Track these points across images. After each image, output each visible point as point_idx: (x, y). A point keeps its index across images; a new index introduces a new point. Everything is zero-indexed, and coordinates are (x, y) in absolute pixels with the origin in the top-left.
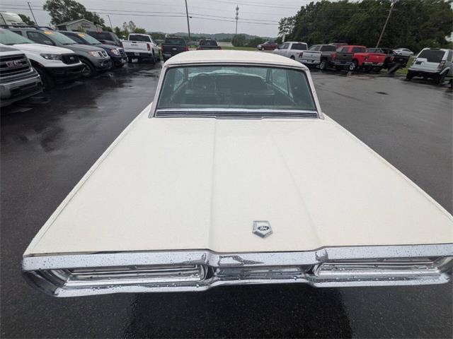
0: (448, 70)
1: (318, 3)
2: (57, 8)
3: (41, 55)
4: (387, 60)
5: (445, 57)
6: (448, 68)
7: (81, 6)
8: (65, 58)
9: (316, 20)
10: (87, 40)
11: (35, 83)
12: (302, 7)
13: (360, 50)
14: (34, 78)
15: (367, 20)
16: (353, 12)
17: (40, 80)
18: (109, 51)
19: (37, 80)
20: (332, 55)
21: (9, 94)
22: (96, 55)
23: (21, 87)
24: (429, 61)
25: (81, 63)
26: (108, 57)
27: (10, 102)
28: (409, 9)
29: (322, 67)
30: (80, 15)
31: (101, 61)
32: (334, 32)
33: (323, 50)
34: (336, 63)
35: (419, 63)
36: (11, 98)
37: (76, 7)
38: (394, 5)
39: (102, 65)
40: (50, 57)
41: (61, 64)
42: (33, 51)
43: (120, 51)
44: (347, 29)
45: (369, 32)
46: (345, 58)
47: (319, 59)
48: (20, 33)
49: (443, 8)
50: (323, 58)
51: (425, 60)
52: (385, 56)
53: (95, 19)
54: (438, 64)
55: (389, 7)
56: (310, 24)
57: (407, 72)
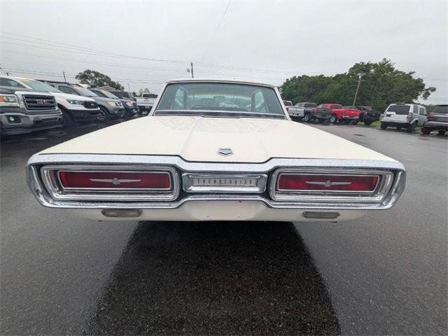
0: (417, 121)
1: (299, 77)
2: (87, 78)
3: (67, 100)
4: (361, 115)
5: (411, 110)
6: (416, 119)
7: (107, 77)
8: (86, 104)
9: (299, 88)
10: (107, 95)
11: (56, 118)
12: (287, 80)
13: (337, 107)
14: (56, 114)
15: (341, 88)
16: (328, 83)
17: (61, 117)
18: (124, 103)
19: (58, 117)
20: (314, 110)
21: (32, 123)
22: (113, 105)
23: (44, 120)
24: (397, 113)
25: (99, 109)
26: (122, 107)
27: (30, 131)
28: (375, 80)
29: (306, 119)
30: (105, 83)
31: (116, 109)
32: (316, 97)
33: (306, 106)
34: (318, 116)
35: (389, 116)
36: (32, 127)
37: (103, 78)
38: (362, 77)
39: (116, 112)
40: (74, 102)
41: (83, 108)
42: (61, 98)
43: (134, 104)
44: (326, 94)
45: (345, 97)
46: (324, 113)
47: (303, 113)
48: (53, 86)
49: (406, 78)
50: (306, 113)
51: (394, 113)
52: (359, 112)
53: (117, 86)
54: (406, 116)
55: (358, 79)
56: (295, 91)
57: (381, 124)
